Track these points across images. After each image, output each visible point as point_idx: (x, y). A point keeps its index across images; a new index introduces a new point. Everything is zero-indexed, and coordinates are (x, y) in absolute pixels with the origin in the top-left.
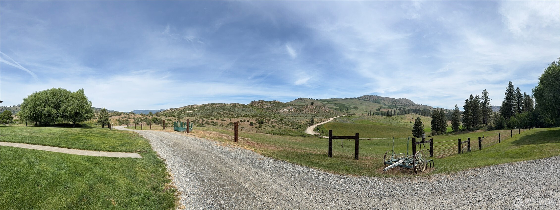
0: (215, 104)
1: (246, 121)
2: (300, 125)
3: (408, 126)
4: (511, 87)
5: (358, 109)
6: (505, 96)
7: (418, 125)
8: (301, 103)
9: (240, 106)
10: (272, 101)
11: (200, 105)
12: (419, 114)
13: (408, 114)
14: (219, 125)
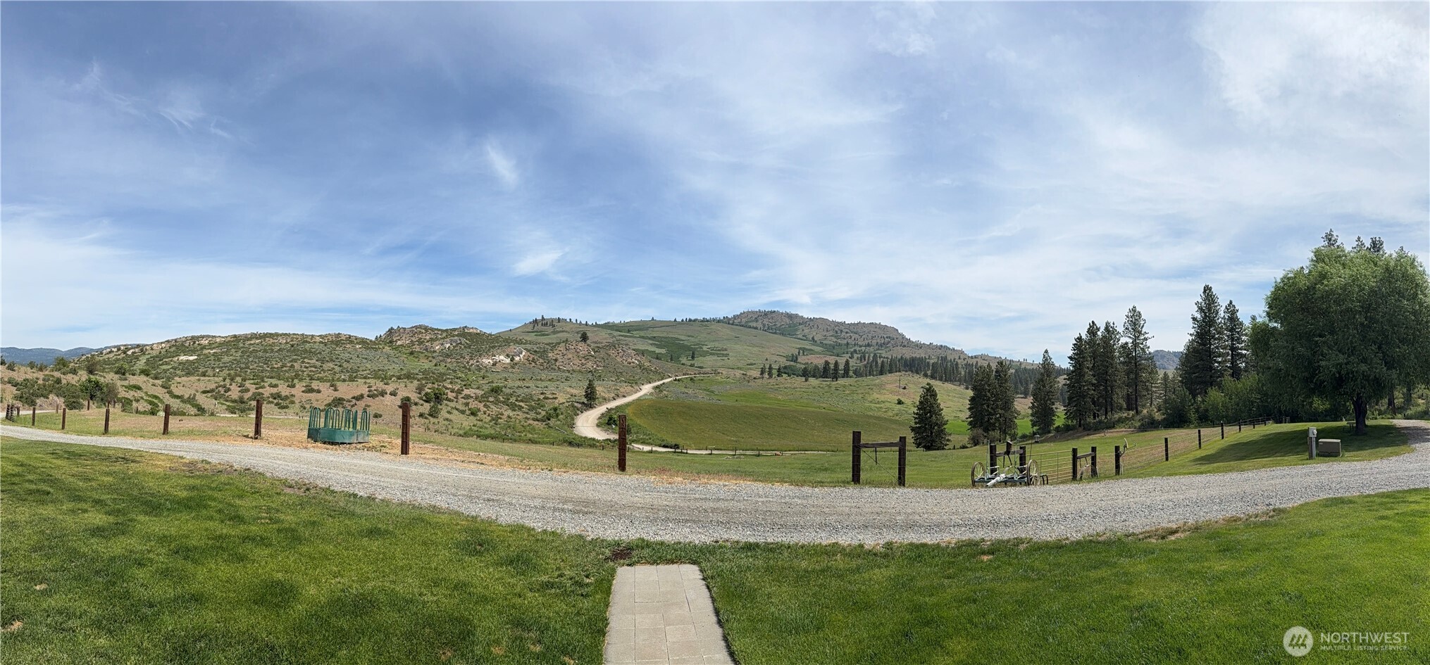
0: (271, 334)
1: (386, 394)
2: (555, 409)
3: (891, 414)
4: (1209, 300)
5: (727, 355)
6: (1194, 327)
7: (930, 412)
8: (544, 335)
9: (352, 342)
10: (455, 330)
11: (223, 337)
12: (926, 375)
13: (890, 373)
14: (297, 405)
